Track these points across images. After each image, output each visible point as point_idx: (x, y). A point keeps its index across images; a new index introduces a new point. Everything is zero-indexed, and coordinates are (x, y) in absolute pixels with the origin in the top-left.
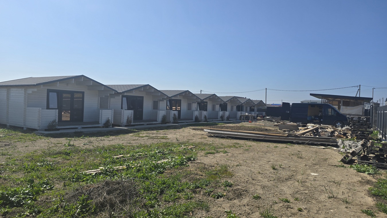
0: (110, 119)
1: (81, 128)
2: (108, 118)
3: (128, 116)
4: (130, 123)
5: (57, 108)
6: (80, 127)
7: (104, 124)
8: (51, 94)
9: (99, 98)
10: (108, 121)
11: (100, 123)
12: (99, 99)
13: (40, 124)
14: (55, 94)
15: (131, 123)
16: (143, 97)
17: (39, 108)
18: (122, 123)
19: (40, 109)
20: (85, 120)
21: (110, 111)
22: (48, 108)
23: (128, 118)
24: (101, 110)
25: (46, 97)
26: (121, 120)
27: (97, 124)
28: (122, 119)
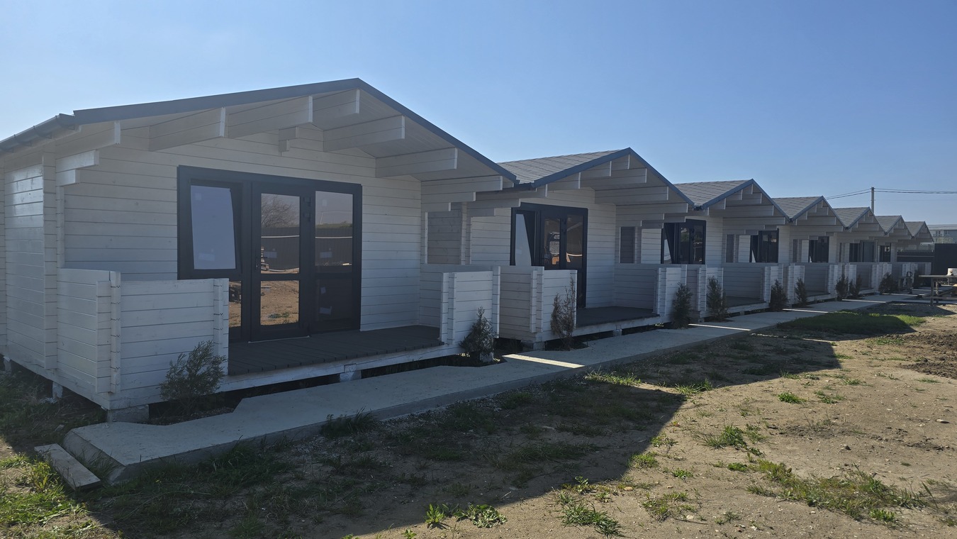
0: (487, 315)
1: (354, 378)
2: (481, 311)
3: (556, 299)
4: (565, 332)
5: (231, 265)
6: (353, 368)
7: (464, 345)
8: (198, 194)
9: (426, 214)
10: (477, 330)
11: (443, 338)
12: (423, 220)
13: (115, 375)
14: (224, 196)
15: (569, 328)
16: (587, 210)
17: (103, 274)
18: (533, 331)
19: (113, 283)
20: (369, 320)
21: (486, 275)
22: (187, 270)
23: (557, 307)
24: (445, 275)
25: (173, 208)
26: (528, 318)
27: (432, 346)
28: (534, 311)
